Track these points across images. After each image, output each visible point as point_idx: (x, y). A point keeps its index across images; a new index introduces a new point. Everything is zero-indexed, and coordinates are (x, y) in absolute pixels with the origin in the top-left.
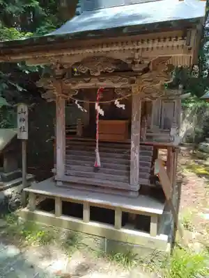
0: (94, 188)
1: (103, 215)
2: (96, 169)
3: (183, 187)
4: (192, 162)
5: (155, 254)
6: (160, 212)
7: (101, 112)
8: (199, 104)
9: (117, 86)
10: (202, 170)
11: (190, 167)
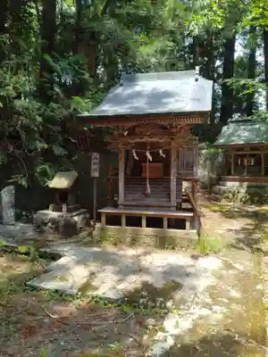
0: (147, 207)
1: (154, 222)
2: (147, 195)
3: (202, 219)
4: (207, 203)
5: (191, 241)
6: (191, 214)
7: (150, 158)
8: (212, 150)
9: (161, 141)
10: (217, 208)
11: (206, 207)
